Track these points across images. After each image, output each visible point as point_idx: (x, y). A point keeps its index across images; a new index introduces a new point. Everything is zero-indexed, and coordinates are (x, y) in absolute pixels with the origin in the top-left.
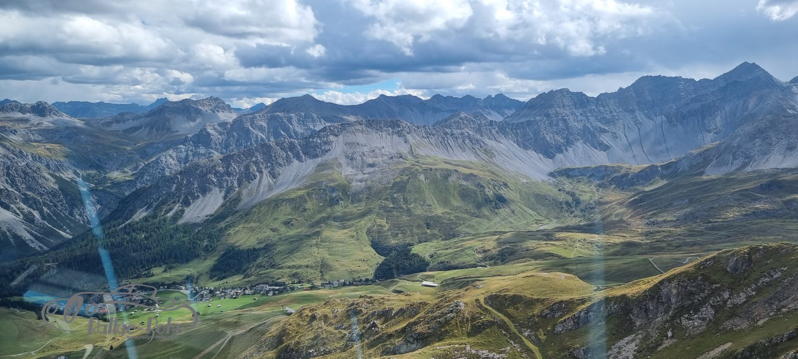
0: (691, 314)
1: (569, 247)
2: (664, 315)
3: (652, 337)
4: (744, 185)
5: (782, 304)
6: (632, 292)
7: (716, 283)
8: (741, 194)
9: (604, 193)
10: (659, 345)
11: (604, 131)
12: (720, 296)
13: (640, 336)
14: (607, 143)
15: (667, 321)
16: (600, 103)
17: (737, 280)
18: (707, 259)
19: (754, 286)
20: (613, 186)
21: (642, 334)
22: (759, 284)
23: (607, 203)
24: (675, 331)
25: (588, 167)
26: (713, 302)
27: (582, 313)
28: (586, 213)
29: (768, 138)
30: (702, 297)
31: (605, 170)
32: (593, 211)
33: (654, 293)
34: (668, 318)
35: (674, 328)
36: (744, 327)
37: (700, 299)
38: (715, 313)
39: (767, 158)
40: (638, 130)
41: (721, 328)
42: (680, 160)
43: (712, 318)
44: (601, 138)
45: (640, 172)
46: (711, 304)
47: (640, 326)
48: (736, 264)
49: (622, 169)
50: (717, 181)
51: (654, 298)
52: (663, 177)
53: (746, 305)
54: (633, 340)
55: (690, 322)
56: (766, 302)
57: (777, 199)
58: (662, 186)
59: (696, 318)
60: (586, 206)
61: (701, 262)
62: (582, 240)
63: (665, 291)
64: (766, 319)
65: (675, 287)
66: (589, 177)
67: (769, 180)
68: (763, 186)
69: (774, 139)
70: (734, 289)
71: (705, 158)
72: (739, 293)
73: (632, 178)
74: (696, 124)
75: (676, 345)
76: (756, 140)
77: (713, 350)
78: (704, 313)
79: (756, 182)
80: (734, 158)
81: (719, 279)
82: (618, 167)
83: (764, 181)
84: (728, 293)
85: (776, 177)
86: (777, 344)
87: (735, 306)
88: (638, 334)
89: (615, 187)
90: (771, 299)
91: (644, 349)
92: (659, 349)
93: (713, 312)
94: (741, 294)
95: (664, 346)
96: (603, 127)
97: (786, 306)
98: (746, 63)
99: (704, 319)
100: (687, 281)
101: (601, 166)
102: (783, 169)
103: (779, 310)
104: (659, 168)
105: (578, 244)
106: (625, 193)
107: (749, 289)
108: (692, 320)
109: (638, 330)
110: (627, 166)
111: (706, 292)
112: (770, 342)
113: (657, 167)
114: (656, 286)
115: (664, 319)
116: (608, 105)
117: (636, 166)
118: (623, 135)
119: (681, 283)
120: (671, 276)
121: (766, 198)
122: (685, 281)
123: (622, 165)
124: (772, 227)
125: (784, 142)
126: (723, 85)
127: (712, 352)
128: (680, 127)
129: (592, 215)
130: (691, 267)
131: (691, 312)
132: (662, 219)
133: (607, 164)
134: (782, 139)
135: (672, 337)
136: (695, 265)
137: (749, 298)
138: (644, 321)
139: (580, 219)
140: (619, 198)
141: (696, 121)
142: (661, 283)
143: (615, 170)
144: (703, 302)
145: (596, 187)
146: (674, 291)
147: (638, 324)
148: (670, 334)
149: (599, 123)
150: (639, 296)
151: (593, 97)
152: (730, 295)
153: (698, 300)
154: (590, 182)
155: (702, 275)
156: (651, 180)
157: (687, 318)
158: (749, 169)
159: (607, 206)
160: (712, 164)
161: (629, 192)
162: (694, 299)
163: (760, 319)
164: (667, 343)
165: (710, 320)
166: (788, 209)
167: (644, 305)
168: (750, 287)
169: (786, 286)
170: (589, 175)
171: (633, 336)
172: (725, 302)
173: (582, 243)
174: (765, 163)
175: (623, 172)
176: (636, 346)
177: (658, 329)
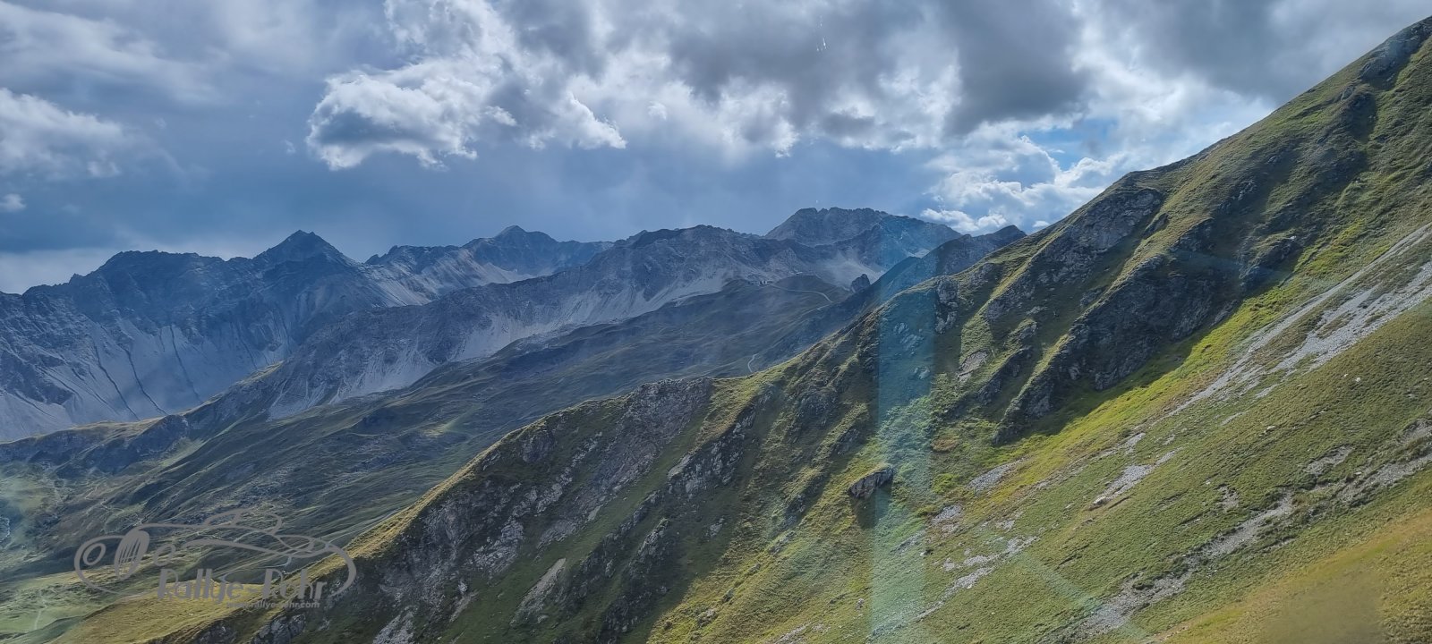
0: (488, 544)
1: (25, 610)
2: (442, 563)
3: (432, 606)
4: (339, 425)
5: (611, 481)
6: (370, 549)
7: (513, 484)
8: (339, 439)
9: (73, 487)
10: (451, 613)
11: (52, 362)
12: (525, 499)
13: (410, 614)
14: (62, 387)
15: (452, 570)
16: (33, 305)
17: (542, 470)
18: (490, 453)
19: (568, 470)
20: (92, 470)
21: (411, 609)
22: (573, 466)
23: (85, 505)
24: (470, 579)
25: (26, 440)
26: (518, 513)
27: (277, 624)
28: (39, 537)
29: (356, 348)
30: (498, 512)
31: (69, 440)
32: (54, 528)
33: (416, 536)
34: (452, 565)
35: (466, 577)
36: (570, 532)
37: (496, 515)
38: (525, 527)
39: (359, 378)
40: (126, 354)
41: (539, 546)
42: (222, 400)
43: (522, 538)
44: (48, 378)
45: (146, 432)
46: (515, 517)
47: (402, 599)
48: (535, 447)
49: (105, 433)
50: (293, 426)
51: (418, 542)
52: (194, 436)
53: (565, 500)
54: (399, 627)
55: (491, 555)
56: (591, 485)
57: (392, 437)
58: (196, 452)
59: (499, 546)
60: (37, 522)
61: (482, 461)
62: (52, 589)
63: (432, 523)
64: (597, 509)
65: (451, 511)
66: (33, 460)
67: (372, 410)
68: (367, 422)
69: (365, 349)
70: (541, 482)
71: (266, 392)
72: (550, 487)
73: (132, 447)
74: (236, 336)
75: (478, 600)
76: (340, 353)
77: (540, 580)
78: (508, 534)
79: (353, 417)
80: (312, 386)
81: (516, 476)
82: (98, 429)
83: (367, 413)
84: (534, 492)
85: (382, 404)
86: (628, 532)
87: (550, 507)
88: (405, 613)
89: (96, 471)
90: (596, 479)
91: (426, 631)
92: (452, 619)
93: (521, 528)
94: (554, 487)
95: (459, 610)
96: (48, 354)
97: (617, 482)
98: (299, 232)
99: (510, 544)
100: (468, 494)
101: (59, 434)
102: (385, 393)
103: (610, 490)
104: (184, 421)
105: (43, 600)
106: (121, 478)
107: (562, 476)
108: (492, 551)
109: (403, 606)
110: (116, 425)
111: (503, 501)
112: (619, 532)
113: (179, 418)
114: (415, 521)
115: (446, 568)
116: (53, 310)
117: (137, 421)
118: (97, 368)
119: (461, 502)
120: (437, 497)
121: (376, 438)
122: (467, 496)
123: (106, 425)
124: (394, 480)
125: (380, 352)
126: (271, 268)
127: (540, 583)
128: (208, 342)
129: (55, 538)
130: (468, 472)
131: (488, 540)
132: (213, 508)
133: (71, 429)
134: (376, 347)
135: (467, 592)
136: (473, 467)
137: (566, 488)
138: (408, 588)
139: (26, 552)
140: (112, 490)
141: (235, 330)
142: (424, 513)
143: (92, 436)
144: (503, 517)
145: (53, 478)
146: (452, 518)
147: (399, 596)
148: (463, 588)
149: (38, 347)
150: (389, 550)
151: (16, 295)
152: (538, 494)
153: (494, 518)
154: (36, 470)
155: (490, 478)
156: (170, 444)
157: (484, 552)
158: (336, 399)
159: (88, 511)
160: (278, 399)
161: (130, 474)
162: (486, 519)
163: (589, 511)
164: (462, 604)
165: (520, 541)
166: (409, 448)
167: (404, 561)
168: (563, 473)
169: (610, 455)
170: (30, 456)
171: (397, 619)
172: (534, 506)
173: (52, 595)
174: (358, 387)
175: (109, 437)
176: (409, 632)
177: (439, 588)
